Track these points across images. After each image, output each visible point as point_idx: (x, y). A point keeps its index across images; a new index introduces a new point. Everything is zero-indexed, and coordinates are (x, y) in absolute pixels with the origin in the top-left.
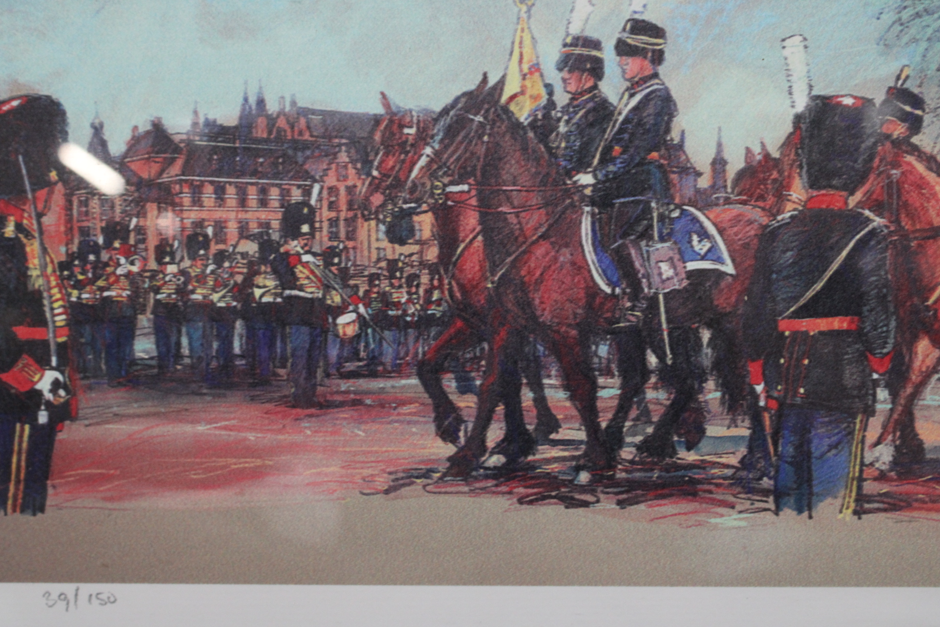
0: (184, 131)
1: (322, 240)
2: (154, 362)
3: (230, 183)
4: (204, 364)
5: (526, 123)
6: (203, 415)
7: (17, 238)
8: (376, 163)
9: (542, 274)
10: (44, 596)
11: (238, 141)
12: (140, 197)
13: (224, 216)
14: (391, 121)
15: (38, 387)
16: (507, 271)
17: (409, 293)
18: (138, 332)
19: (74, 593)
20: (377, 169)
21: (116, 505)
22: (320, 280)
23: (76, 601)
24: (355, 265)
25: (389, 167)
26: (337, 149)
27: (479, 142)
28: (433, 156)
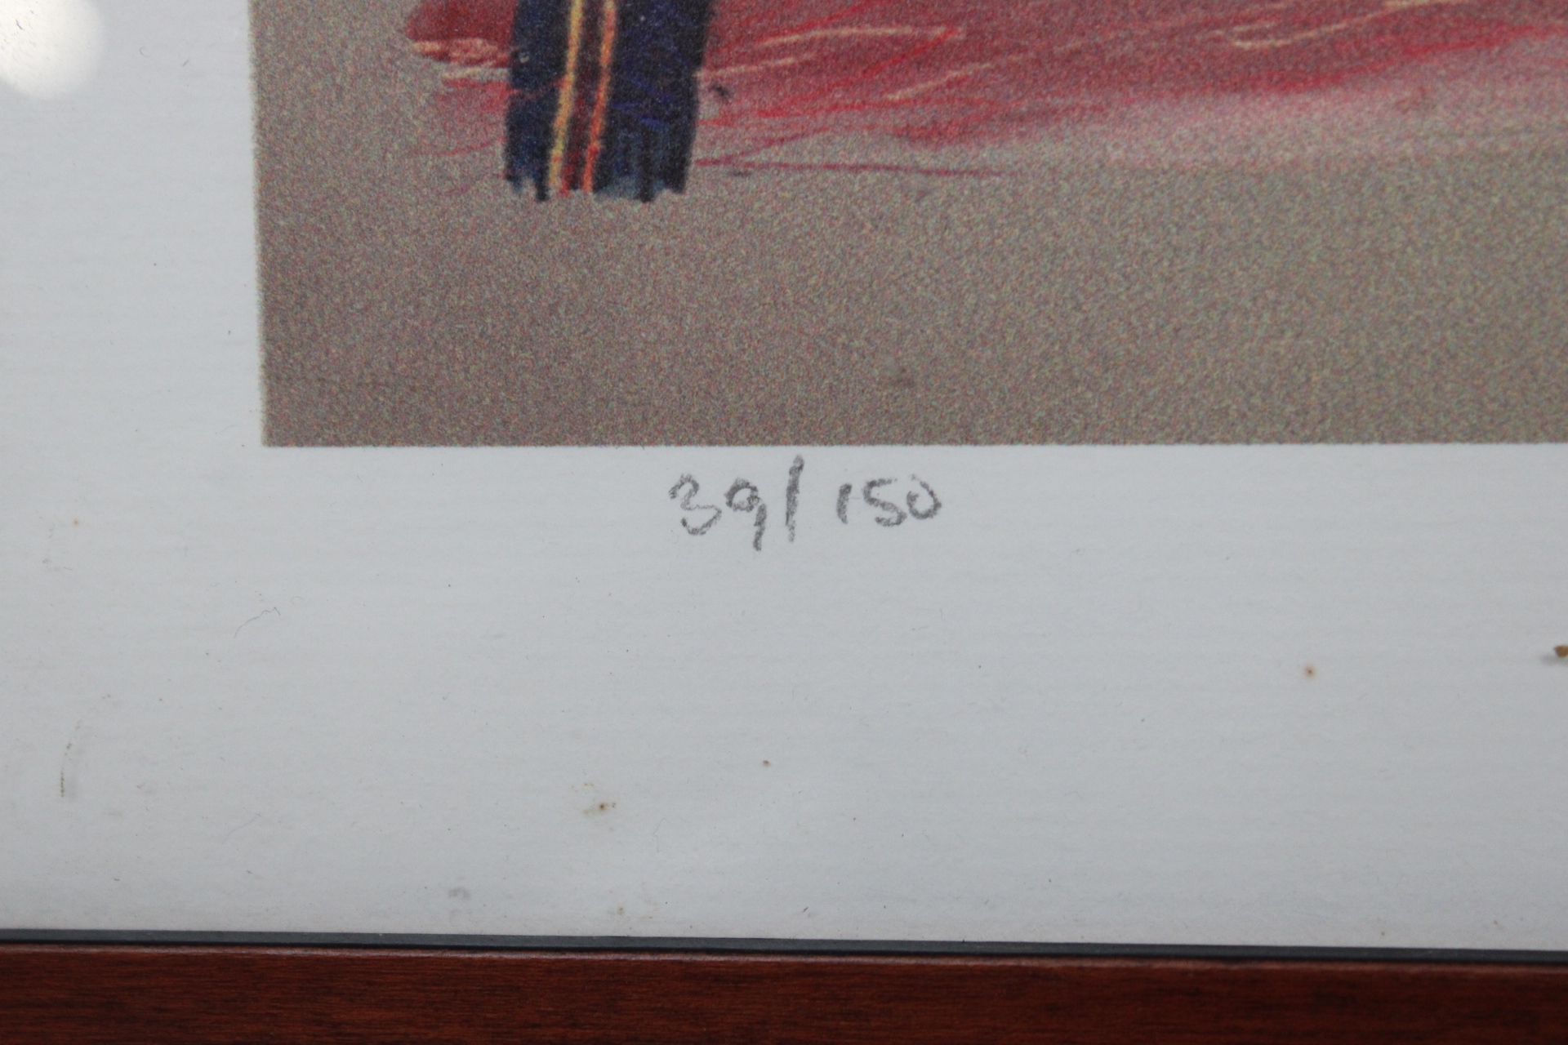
10: (673, 494)
19: (784, 481)
21: (947, 156)
23: (789, 514)
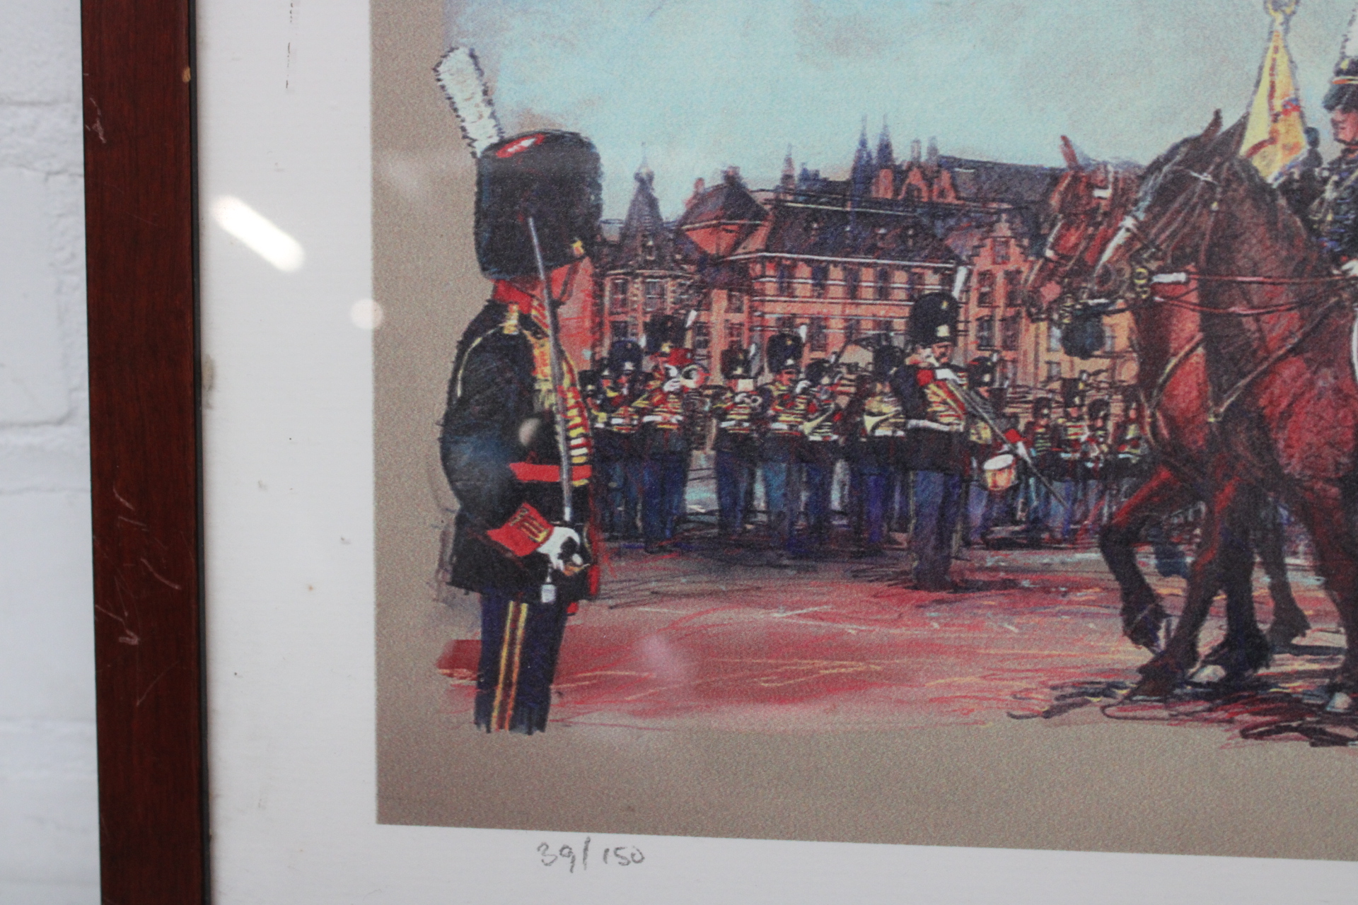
0: (771, 188)
1: (967, 350)
2: (713, 519)
3: (836, 264)
4: (786, 523)
5: (1275, 186)
6: (781, 597)
7: (521, 336)
8: (1051, 239)
9: (1289, 405)
10: (539, 849)
11: (849, 203)
12: (702, 281)
13: (825, 311)
14: (1076, 179)
15: (543, 550)
16: (1238, 399)
17: (1092, 428)
18: (692, 475)
19: (582, 846)
20: (1052, 248)
21: (649, 723)
22: (961, 406)
23: (585, 859)
24: (1014, 385)
25: (1070, 244)
26: (995, 218)
27: (1205, 212)
28: (1135, 230)
